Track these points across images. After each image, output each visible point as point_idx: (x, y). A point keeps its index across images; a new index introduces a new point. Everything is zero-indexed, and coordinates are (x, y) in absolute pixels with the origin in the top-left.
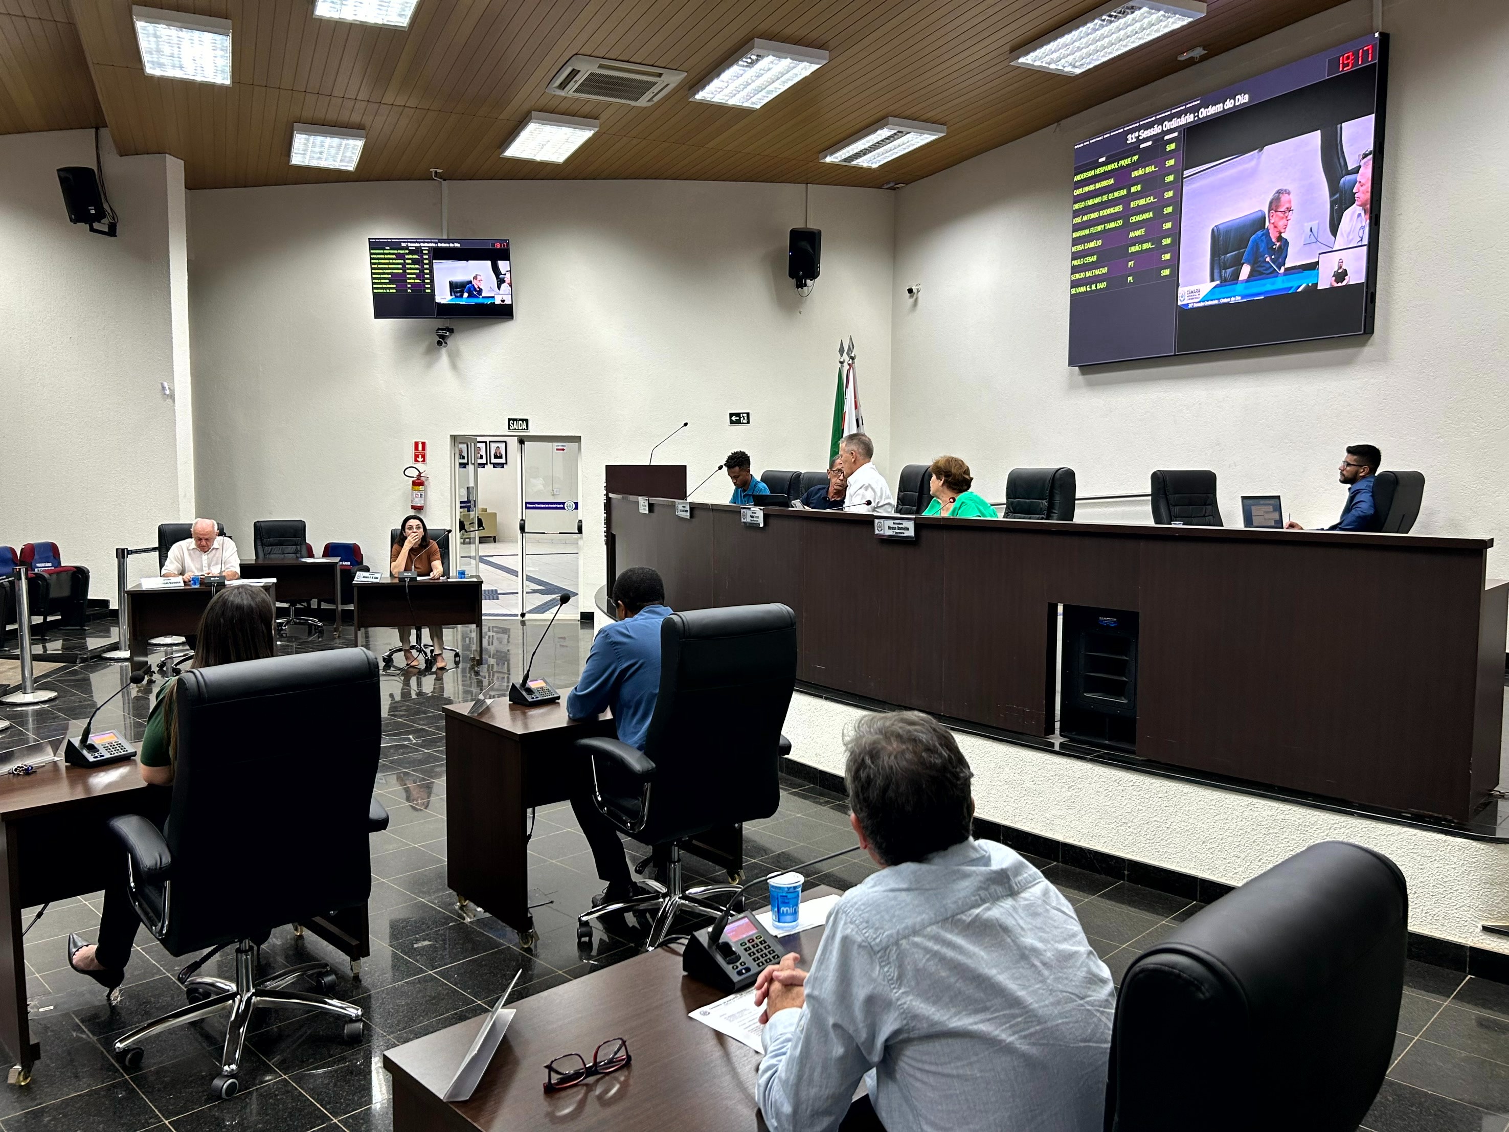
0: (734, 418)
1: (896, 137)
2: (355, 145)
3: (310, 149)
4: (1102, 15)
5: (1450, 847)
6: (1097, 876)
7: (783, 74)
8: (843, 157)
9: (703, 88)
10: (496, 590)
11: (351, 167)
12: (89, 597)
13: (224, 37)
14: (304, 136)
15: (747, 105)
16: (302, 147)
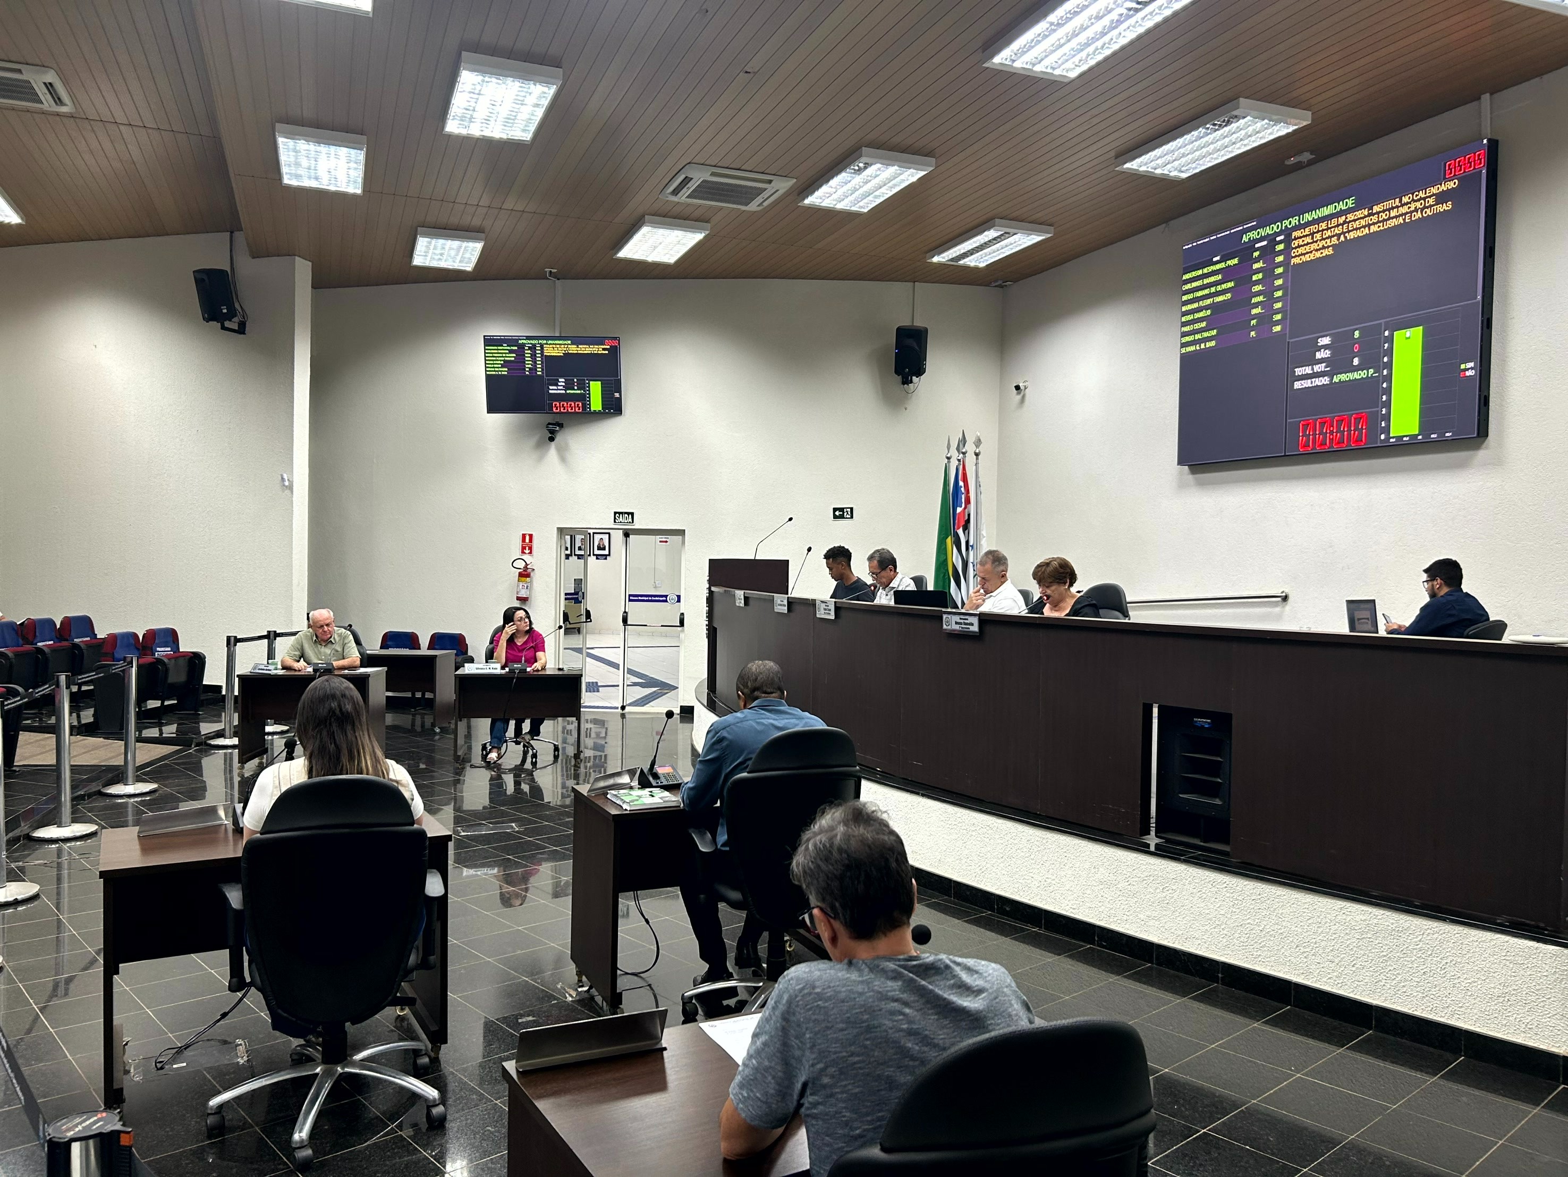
0: (837, 513)
1: (1003, 238)
2: (474, 248)
3: (431, 251)
4: (1206, 124)
5: (1541, 955)
6: (1191, 978)
7: (889, 181)
8: (950, 257)
9: (812, 193)
10: (597, 683)
11: (469, 267)
12: (204, 683)
13: (359, 151)
14: (426, 239)
15: (854, 209)
16: (424, 249)
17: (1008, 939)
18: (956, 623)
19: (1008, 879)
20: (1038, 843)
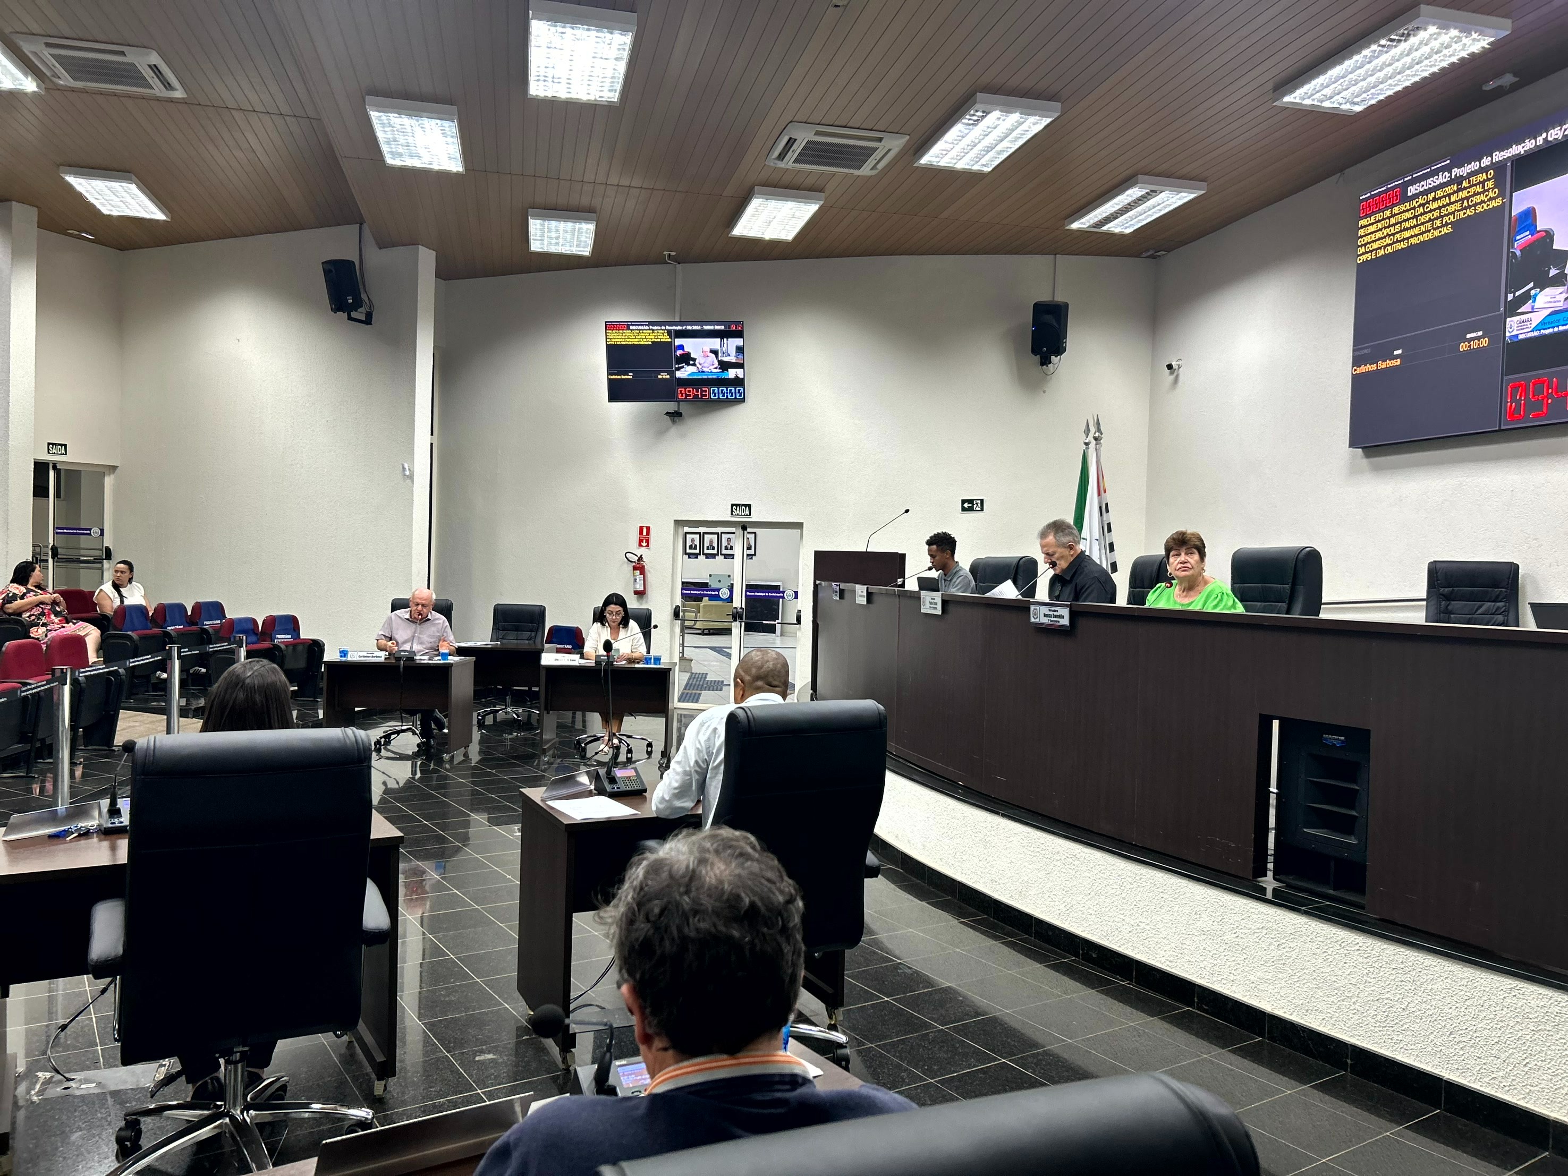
0: (966, 504)
1: (1149, 197)
2: (588, 229)
3: (546, 235)
4: (1381, 40)
6: (1314, 1062)
7: (1013, 130)
8: (1092, 222)
9: (926, 152)
11: (587, 252)
13: (451, 123)
14: (538, 221)
15: (976, 168)
16: (539, 233)
17: (1093, 992)
18: (1045, 615)
19: (1096, 920)
20: (1130, 880)
